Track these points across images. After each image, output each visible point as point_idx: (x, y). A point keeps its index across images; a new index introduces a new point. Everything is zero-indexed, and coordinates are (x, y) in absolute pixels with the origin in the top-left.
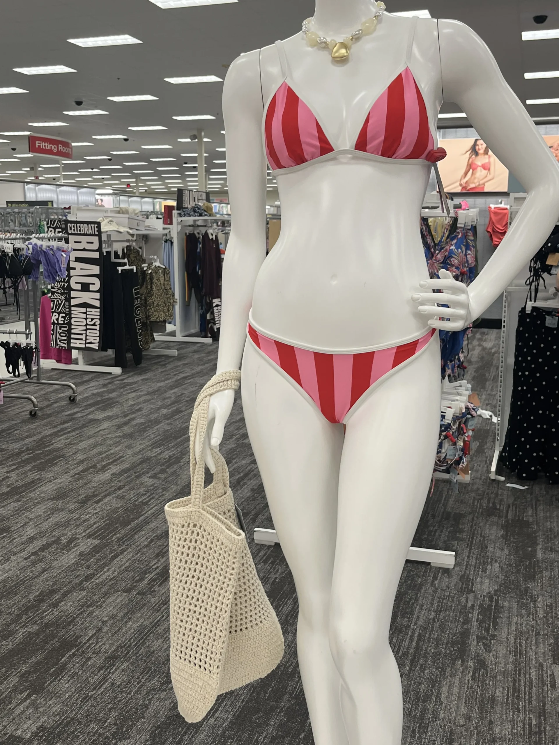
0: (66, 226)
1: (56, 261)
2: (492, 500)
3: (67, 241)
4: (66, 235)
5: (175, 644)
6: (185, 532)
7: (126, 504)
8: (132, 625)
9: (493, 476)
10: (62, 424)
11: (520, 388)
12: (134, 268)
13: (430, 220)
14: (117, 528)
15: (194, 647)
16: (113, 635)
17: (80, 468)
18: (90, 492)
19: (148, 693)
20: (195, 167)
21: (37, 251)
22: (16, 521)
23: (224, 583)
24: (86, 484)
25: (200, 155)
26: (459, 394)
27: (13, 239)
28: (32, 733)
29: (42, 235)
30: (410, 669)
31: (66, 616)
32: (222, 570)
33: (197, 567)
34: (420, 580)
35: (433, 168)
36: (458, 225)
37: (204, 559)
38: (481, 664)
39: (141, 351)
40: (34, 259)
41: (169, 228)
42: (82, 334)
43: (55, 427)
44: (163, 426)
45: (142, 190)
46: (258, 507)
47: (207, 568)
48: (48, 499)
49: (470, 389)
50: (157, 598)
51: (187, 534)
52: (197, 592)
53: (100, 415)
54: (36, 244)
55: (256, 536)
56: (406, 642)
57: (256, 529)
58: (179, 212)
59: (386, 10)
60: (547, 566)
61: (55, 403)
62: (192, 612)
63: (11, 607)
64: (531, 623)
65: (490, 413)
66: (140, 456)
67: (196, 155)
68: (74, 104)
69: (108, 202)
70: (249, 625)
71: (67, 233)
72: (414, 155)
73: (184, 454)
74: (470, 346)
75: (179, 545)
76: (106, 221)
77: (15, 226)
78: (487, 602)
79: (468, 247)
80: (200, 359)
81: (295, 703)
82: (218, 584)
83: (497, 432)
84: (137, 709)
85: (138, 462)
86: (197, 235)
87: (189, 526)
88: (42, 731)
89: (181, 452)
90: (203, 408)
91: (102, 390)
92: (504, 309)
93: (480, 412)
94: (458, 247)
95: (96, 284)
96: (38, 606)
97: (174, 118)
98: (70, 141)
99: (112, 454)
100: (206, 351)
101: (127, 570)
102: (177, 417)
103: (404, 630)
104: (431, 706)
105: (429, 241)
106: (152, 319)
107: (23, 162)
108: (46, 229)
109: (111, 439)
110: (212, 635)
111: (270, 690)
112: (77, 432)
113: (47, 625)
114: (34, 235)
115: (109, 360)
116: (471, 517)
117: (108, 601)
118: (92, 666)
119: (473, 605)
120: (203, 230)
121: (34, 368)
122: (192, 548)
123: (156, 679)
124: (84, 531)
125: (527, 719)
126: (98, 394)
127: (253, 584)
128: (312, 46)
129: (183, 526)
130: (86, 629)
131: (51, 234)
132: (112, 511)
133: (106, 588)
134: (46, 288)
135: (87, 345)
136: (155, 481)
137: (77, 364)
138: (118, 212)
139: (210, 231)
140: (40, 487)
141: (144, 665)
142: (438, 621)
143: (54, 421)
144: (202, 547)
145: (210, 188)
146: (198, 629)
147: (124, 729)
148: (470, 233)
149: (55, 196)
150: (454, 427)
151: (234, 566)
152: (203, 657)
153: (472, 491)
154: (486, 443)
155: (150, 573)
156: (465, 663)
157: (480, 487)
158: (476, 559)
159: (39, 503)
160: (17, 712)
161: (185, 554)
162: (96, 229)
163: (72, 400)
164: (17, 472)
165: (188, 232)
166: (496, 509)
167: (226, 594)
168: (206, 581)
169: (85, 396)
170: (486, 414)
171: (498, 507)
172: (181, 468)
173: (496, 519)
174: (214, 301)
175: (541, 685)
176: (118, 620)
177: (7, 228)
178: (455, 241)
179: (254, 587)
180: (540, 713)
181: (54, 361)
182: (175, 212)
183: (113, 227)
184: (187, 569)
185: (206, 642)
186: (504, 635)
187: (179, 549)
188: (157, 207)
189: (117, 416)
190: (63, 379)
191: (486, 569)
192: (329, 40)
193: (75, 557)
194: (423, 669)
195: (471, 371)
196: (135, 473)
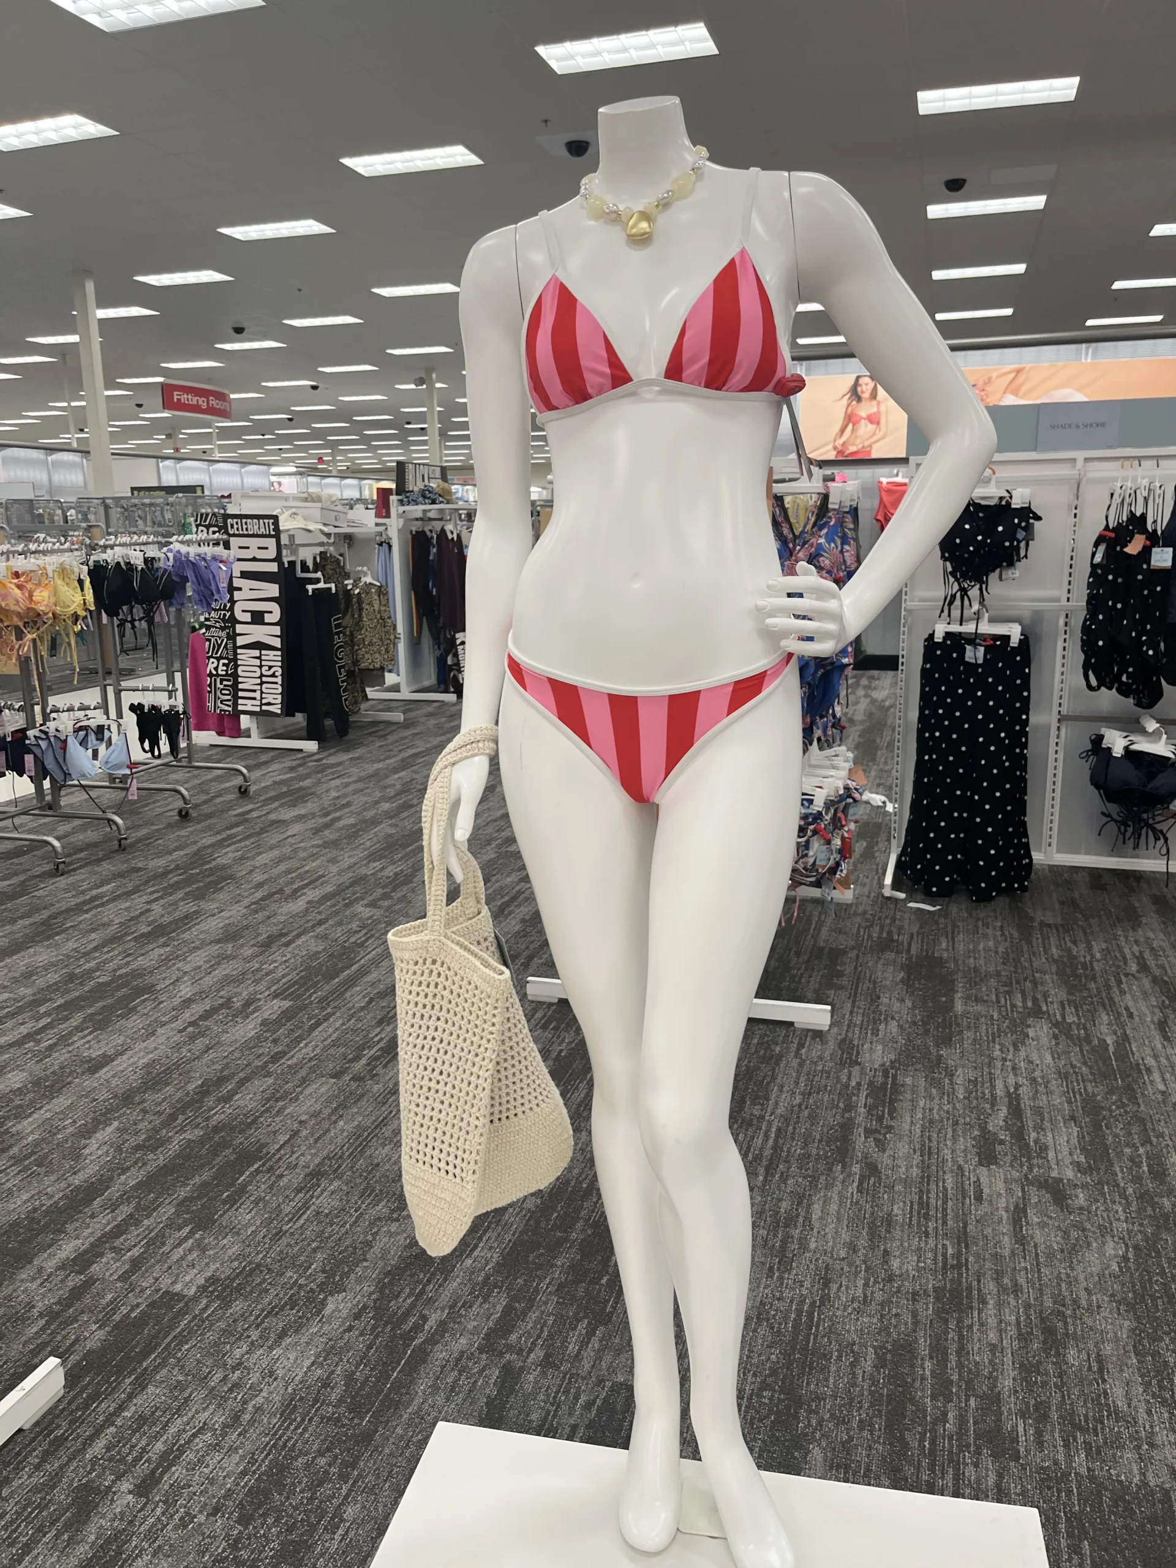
0: (225, 523)
1: (211, 577)
2: (886, 929)
3: (227, 546)
4: (225, 537)
5: (409, 1141)
6: (419, 972)
7: (331, 946)
8: (344, 1127)
9: (887, 892)
10: (228, 828)
11: (927, 757)
12: (333, 586)
13: (788, 500)
14: (319, 982)
15: (437, 1143)
16: (316, 1141)
17: (259, 895)
18: (275, 930)
19: (372, 1224)
20: (423, 429)
21: (182, 562)
22: (164, 975)
23: (480, 1046)
24: (269, 917)
25: (431, 408)
26: (834, 767)
27: (144, 544)
28: (198, 1287)
29: (188, 537)
30: (765, 1180)
31: (245, 1115)
32: (476, 1026)
33: (439, 1023)
34: (778, 1049)
35: (785, 407)
36: (830, 506)
37: (449, 1011)
38: (872, 1169)
39: (346, 715)
40: (177, 575)
41: (384, 524)
42: (254, 691)
43: (218, 833)
44: (385, 828)
45: (342, 466)
46: (531, 947)
47: (454, 1024)
48: (211, 942)
49: (851, 759)
50: (381, 1085)
51: (422, 975)
52: (440, 1062)
53: (287, 814)
54: (178, 552)
55: (531, 990)
56: (758, 1141)
57: (530, 978)
58: (400, 497)
59: (710, 159)
60: (969, 1023)
61: (220, 796)
62: (433, 1091)
63: (160, 1104)
64: (946, 1108)
65: (883, 798)
66: (350, 875)
67: (425, 409)
68: (232, 331)
69: (290, 485)
70: (519, 1110)
71: (227, 532)
72: (756, 385)
73: (417, 871)
74: (851, 697)
75: (410, 992)
76: (287, 513)
77: (146, 526)
78: (880, 1079)
79: (845, 540)
80: (439, 727)
81: (593, 1233)
82: (472, 1048)
83: (893, 825)
84: (355, 1248)
85: (348, 882)
86: (428, 533)
87: (425, 963)
88: (213, 1283)
89: (412, 867)
90: (441, 784)
91: (289, 776)
92: (902, 637)
93: (868, 795)
94: (830, 540)
95: (274, 613)
96: (201, 1101)
97: (389, 351)
98: (226, 392)
99: (307, 872)
100: (448, 713)
101: (334, 1044)
102: (405, 814)
103: (755, 1122)
104: (796, 1233)
105: (786, 531)
106: (363, 665)
107: (155, 426)
108: (194, 529)
109: (305, 849)
110: (464, 1124)
111: (556, 1215)
112: (252, 840)
113: (216, 1129)
114: (175, 537)
115: (297, 730)
116: (855, 952)
117: (307, 1092)
118: (286, 1188)
119: (859, 1084)
120: (438, 526)
121: (183, 745)
122: (430, 995)
123: (383, 1203)
124: (269, 988)
125: (940, 1246)
126: (282, 782)
127: (524, 1049)
128: (597, 218)
129: (416, 963)
130: (275, 1133)
131: (203, 536)
132: (310, 957)
133: (303, 1073)
134: (197, 620)
135: (264, 708)
136: (375, 911)
137: (249, 736)
138: (306, 500)
139: (449, 527)
140: (198, 924)
141: (365, 1184)
142: (806, 1108)
143: (215, 824)
144: (446, 993)
145: (447, 461)
146: (442, 1116)
147: (337, 1278)
148: (849, 519)
149: (207, 479)
150: (828, 818)
151: (494, 1020)
152: (451, 1158)
153: (856, 914)
154: (877, 843)
155: (370, 1048)
156: (848, 1170)
157: (868, 908)
158: (863, 1015)
159: (199, 949)
160: (175, 1257)
161: (420, 1006)
162: (272, 527)
163: (243, 792)
164: (162, 902)
165: (414, 529)
166: (893, 941)
167: (484, 1063)
168: (452, 1044)
169: (263, 785)
170: (877, 799)
171: (896, 937)
172: (413, 890)
173: (892, 956)
174: (457, 635)
175: (960, 1197)
176: (324, 1119)
177: (133, 529)
178: (825, 531)
179: (526, 1053)
180: (959, 1238)
181: (214, 733)
182: (394, 498)
183: (298, 523)
184: (424, 1028)
185: (456, 1136)
186: (906, 1126)
187: (410, 997)
188: (366, 494)
189: (313, 815)
190: (228, 760)
191: (878, 1030)
192: (621, 207)
193: (255, 1028)
194: (784, 1179)
195: (853, 734)
196: (344, 900)
